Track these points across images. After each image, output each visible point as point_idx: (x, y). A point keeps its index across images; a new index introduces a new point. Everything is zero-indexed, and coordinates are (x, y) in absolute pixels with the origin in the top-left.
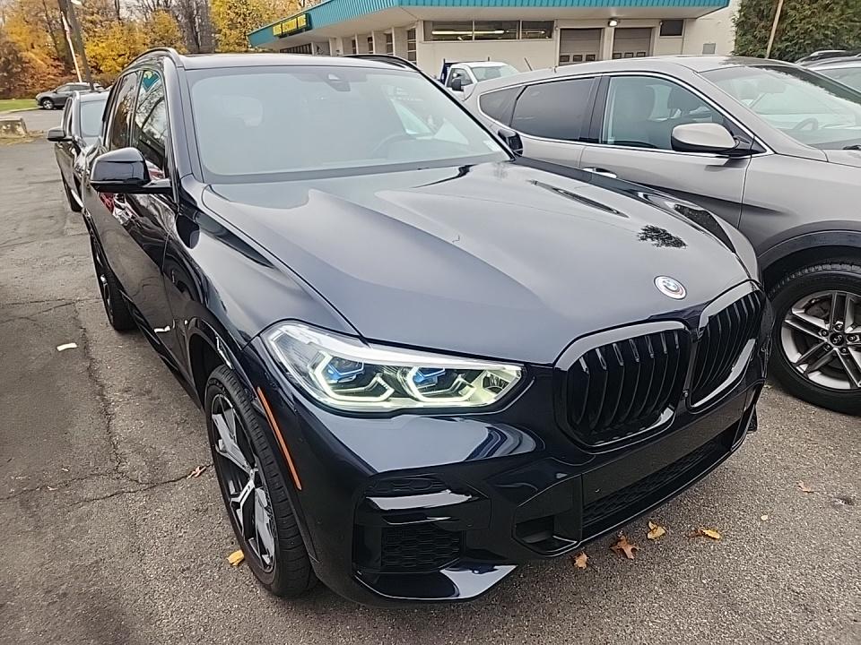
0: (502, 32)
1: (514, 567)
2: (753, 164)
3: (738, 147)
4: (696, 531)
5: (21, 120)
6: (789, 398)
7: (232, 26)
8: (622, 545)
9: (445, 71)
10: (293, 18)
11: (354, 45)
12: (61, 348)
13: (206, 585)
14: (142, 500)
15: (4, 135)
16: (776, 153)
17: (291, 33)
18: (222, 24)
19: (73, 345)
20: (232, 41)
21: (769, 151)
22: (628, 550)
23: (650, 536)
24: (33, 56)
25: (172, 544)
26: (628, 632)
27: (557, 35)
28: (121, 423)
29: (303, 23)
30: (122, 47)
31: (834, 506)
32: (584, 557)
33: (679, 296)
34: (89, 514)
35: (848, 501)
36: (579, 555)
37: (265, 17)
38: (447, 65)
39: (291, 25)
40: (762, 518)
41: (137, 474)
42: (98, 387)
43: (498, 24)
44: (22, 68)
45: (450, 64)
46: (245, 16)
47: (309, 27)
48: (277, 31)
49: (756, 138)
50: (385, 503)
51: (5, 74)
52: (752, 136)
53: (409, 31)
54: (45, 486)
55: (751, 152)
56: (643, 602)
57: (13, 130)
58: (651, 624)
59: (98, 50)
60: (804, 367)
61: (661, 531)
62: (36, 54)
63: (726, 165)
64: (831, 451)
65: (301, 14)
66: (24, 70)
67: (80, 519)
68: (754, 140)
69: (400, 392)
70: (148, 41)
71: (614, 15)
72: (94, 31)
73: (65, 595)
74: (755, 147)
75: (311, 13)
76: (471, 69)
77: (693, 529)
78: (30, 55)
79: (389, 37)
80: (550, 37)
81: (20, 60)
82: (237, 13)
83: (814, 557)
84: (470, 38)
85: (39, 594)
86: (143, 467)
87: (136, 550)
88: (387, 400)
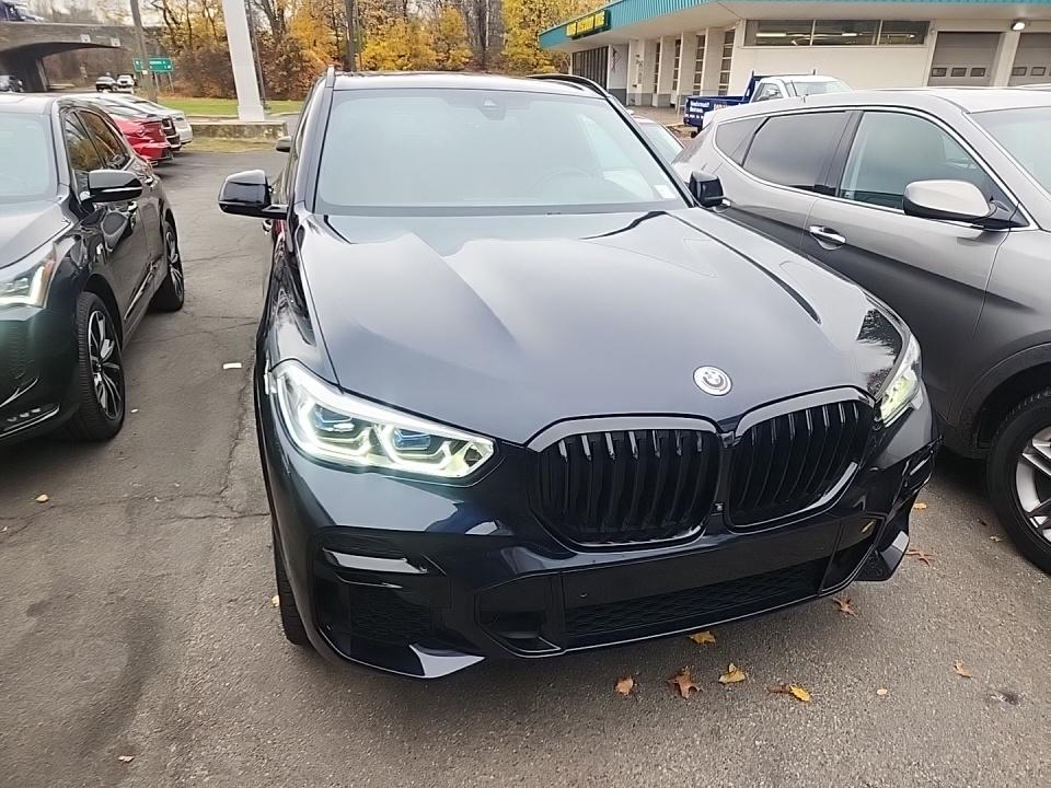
0: (855, 35)
1: (482, 658)
2: (1012, 241)
3: (993, 217)
4: (784, 687)
5: (284, 124)
6: (1017, 559)
7: (524, 24)
8: (680, 680)
9: (751, 87)
10: (589, 16)
11: (658, 50)
12: (226, 366)
13: (243, 619)
14: (228, 526)
15: (266, 140)
16: (1041, 229)
17: (587, 34)
18: (513, 22)
19: (238, 365)
20: (520, 42)
21: (1033, 226)
22: (685, 688)
23: (722, 679)
24: (314, 54)
25: (234, 573)
26: (635, 772)
27: (931, 40)
28: (245, 450)
29: (600, 22)
30: (404, 47)
31: (987, 701)
32: (630, 682)
33: (717, 392)
34: (177, 531)
35: (1011, 698)
36: (625, 679)
37: (562, 14)
38: (755, 79)
39: (587, 25)
40: (879, 692)
41: (236, 501)
42: (241, 411)
43: (848, 25)
44: (302, 67)
45: (759, 78)
46: (540, 11)
47: (607, 26)
48: (571, 31)
49: (1020, 207)
50: (347, 560)
51: (285, 73)
52: (1016, 202)
53: (727, 33)
54: (152, 498)
55: (1010, 224)
56: (671, 746)
57: (274, 135)
58: (665, 771)
59: (378, 49)
60: (1041, 520)
61: (739, 676)
62: (317, 52)
63: (980, 239)
64: (1031, 633)
65: (599, 12)
66: (303, 69)
67: (168, 534)
68: (1017, 208)
69: (377, 449)
70: (431, 41)
71: (1022, 14)
72: (378, 29)
73: (123, 598)
74: (1016, 219)
75: (612, 10)
76: (785, 85)
77: (782, 684)
78: (311, 53)
79: (701, 40)
80: (922, 43)
81: (300, 59)
82: (531, 9)
83: (918, 752)
84: (807, 43)
85: (104, 593)
86: (243, 496)
87: (200, 572)
88: (365, 455)
